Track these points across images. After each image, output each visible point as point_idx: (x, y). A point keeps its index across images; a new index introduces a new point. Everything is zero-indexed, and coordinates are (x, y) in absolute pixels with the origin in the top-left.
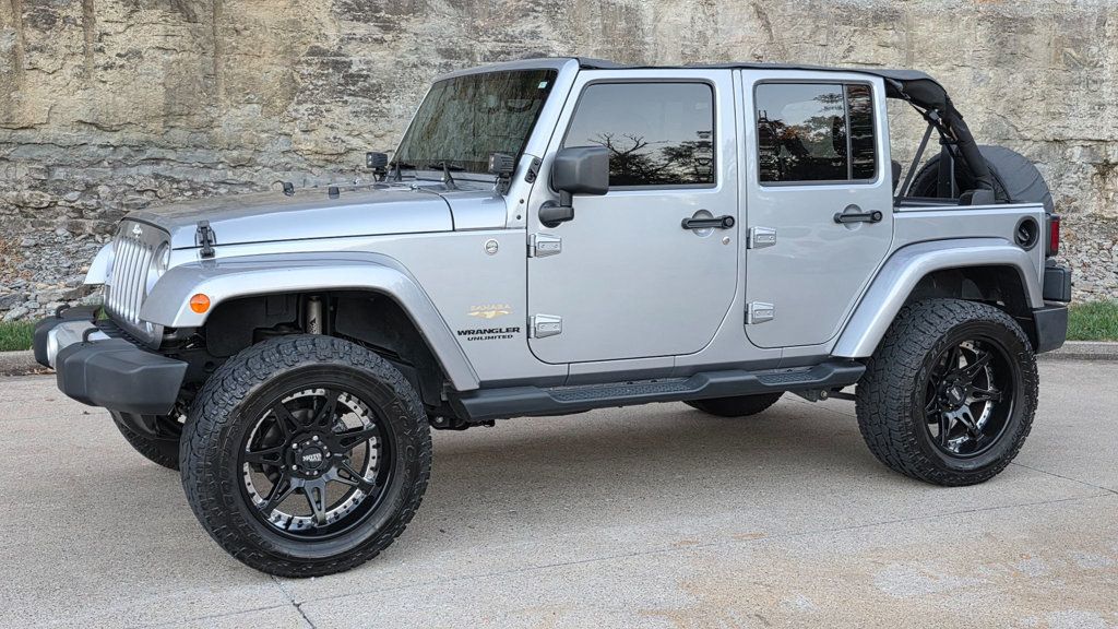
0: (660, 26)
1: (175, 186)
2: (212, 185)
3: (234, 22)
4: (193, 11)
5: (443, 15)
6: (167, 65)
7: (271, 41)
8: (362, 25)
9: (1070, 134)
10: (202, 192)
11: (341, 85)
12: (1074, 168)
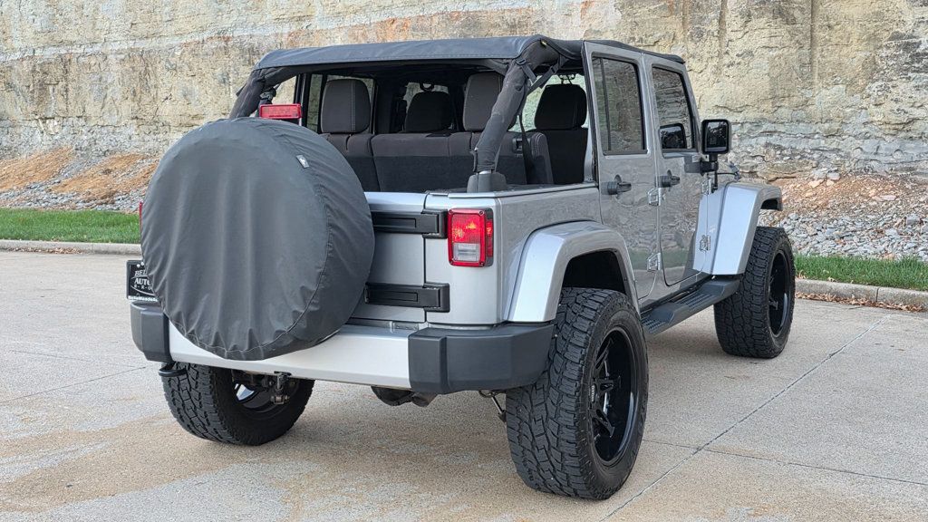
1: (779, 152)
2: (808, 151)
3: (828, 19)
4: (793, 15)
6: (772, 60)
10: (799, 157)
11: (907, 63)
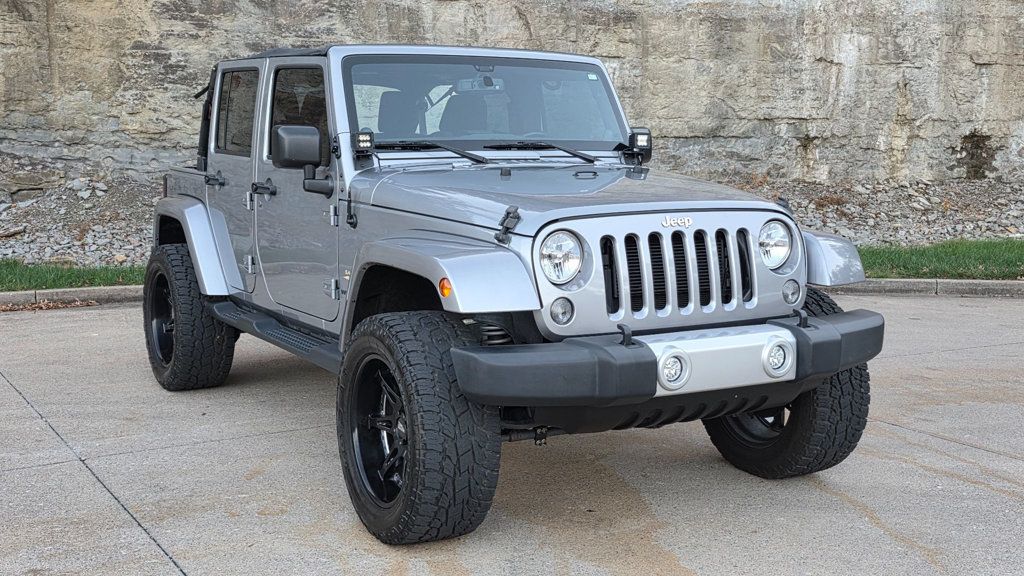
0: (438, 24)
1: (16, 162)
2: (50, 160)
3: (65, 20)
4: (28, 11)
5: (249, 14)
7: (98, 37)
8: (179, 23)
9: (777, 113)
11: (162, 74)
12: (782, 142)
